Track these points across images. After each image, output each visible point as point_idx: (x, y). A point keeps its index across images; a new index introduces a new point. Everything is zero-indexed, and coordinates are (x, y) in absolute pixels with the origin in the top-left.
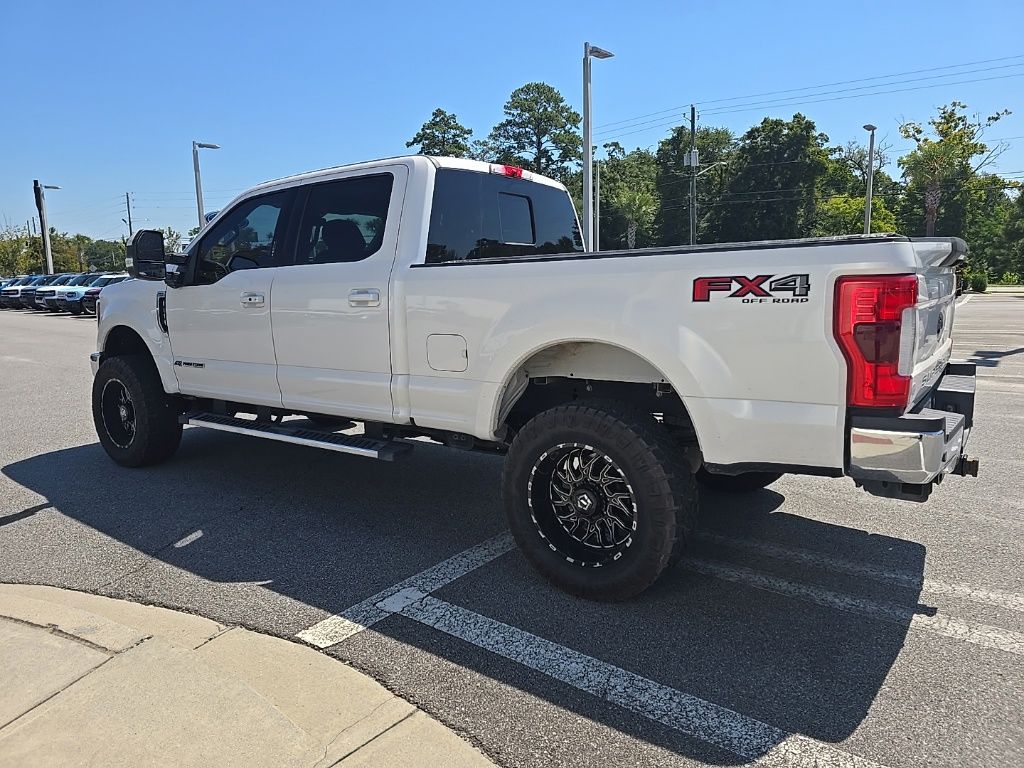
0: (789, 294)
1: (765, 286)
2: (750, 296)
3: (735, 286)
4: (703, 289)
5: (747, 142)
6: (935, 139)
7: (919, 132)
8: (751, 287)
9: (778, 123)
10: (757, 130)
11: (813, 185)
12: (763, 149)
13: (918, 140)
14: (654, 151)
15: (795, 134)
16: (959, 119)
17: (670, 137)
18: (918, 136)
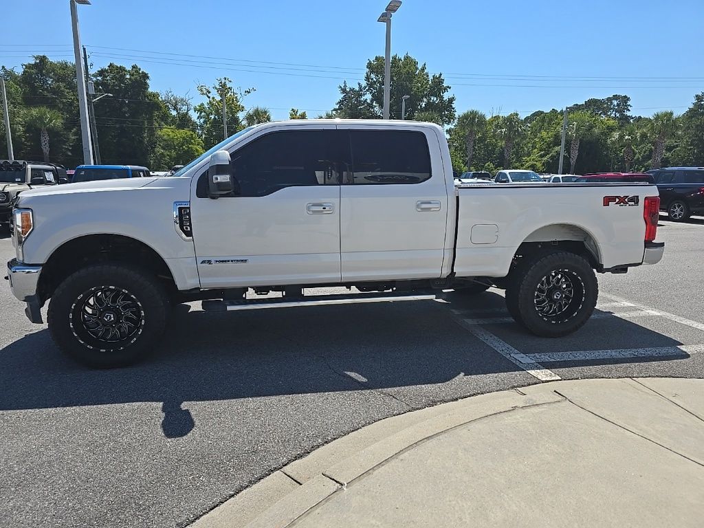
0: (633, 203)
1: (626, 200)
2: (622, 204)
3: (617, 200)
4: (607, 200)
5: (98, 78)
6: (218, 98)
7: (210, 92)
8: (622, 201)
9: (122, 69)
10: (106, 71)
11: (152, 117)
12: (113, 86)
13: (209, 97)
14: (19, 71)
15: (136, 79)
16: (229, 88)
17: (33, 62)
18: (209, 95)
